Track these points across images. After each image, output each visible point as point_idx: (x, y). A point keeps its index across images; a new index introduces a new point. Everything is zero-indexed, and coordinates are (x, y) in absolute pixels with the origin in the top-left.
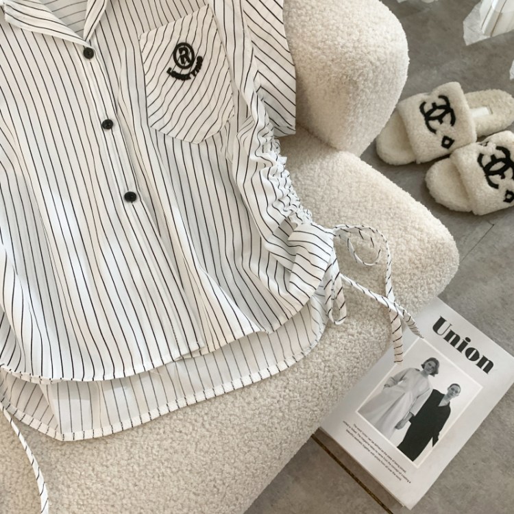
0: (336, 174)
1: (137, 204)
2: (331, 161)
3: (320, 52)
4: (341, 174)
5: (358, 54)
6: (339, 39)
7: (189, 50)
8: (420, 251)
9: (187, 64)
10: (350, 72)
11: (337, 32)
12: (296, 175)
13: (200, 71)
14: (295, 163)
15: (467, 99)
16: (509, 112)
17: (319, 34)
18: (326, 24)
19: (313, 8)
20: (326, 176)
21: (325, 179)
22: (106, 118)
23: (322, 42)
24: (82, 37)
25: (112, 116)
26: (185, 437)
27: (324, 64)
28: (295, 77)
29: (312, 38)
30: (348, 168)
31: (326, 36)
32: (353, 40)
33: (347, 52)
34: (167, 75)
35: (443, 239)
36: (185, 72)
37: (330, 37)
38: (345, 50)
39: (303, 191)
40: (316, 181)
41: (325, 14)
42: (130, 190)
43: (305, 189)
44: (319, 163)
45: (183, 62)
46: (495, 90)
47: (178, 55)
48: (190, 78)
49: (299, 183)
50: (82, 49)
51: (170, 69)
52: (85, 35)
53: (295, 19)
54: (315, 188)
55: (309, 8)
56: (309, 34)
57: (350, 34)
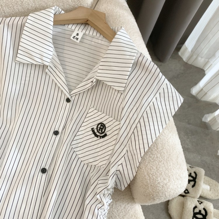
0: (128, 214)
1: (44, 175)
2: (130, 207)
3: (148, 178)
4: (130, 215)
5: (162, 190)
6: (159, 179)
7: (104, 128)
9: (100, 132)
10: (155, 195)
11: (160, 175)
12: (113, 204)
13: (103, 138)
14: (116, 198)
15: (204, 179)
16: (217, 195)
17: (153, 170)
18: (158, 168)
19: (157, 157)
20: (124, 213)
21: (123, 214)
22: (57, 130)
23: (152, 175)
24: (70, 93)
25: (60, 131)
27: (147, 184)
28: (134, 176)
29: (149, 170)
30: (135, 214)
31: (155, 174)
32: (164, 183)
33: (158, 187)
34: (91, 130)
36: (98, 134)
37: (156, 175)
38: (159, 185)
39: (111, 214)
40: (119, 212)
41: (160, 164)
42: (46, 168)
43: (112, 213)
44: (125, 205)
45: (99, 130)
46: (217, 182)
47: (99, 126)
48: (98, 137)
49: (112, 209)
50: (67, 98)
51: (93, 128)
52: (71, 93)
53: (148, 157)
54: (116, 215)
55: (156, 156)
56: (149, 167)
57: (164, 179)
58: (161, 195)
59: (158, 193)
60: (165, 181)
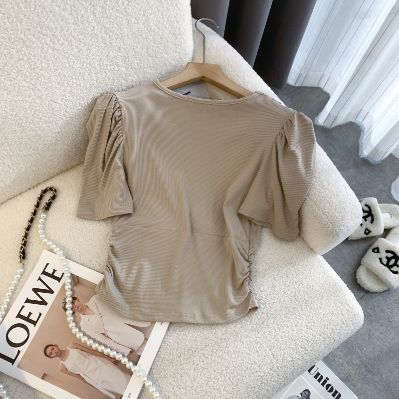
0: (314, 266)
2: (313, 258)
3: (326, 217)
4: (316, 266)
5: (343, 222)
6: (336, 214)
8: (347, 316)
10: (337, 230)
11: (335, 210)
17: (327, 208)
18: (331, 204)
19: (326, 194)
20: (309, 266)
21: (309, 268)
23: (327, 212)
26: (220, 383)
27: (326, 223)
30: (320, 264)
31: (330, 211)
35: (358, 312)
37: (332, 212)
38: (338, 220)
40: (304, 267)
41: (331, 199)
44: (307, 258)
54: (303, 271)
56: (322, 207)
57: (340, 212)
58: (343, 228)
59: (340, 227)
60: (342, 214)
